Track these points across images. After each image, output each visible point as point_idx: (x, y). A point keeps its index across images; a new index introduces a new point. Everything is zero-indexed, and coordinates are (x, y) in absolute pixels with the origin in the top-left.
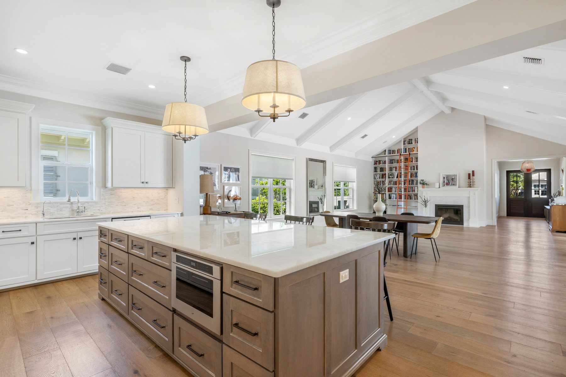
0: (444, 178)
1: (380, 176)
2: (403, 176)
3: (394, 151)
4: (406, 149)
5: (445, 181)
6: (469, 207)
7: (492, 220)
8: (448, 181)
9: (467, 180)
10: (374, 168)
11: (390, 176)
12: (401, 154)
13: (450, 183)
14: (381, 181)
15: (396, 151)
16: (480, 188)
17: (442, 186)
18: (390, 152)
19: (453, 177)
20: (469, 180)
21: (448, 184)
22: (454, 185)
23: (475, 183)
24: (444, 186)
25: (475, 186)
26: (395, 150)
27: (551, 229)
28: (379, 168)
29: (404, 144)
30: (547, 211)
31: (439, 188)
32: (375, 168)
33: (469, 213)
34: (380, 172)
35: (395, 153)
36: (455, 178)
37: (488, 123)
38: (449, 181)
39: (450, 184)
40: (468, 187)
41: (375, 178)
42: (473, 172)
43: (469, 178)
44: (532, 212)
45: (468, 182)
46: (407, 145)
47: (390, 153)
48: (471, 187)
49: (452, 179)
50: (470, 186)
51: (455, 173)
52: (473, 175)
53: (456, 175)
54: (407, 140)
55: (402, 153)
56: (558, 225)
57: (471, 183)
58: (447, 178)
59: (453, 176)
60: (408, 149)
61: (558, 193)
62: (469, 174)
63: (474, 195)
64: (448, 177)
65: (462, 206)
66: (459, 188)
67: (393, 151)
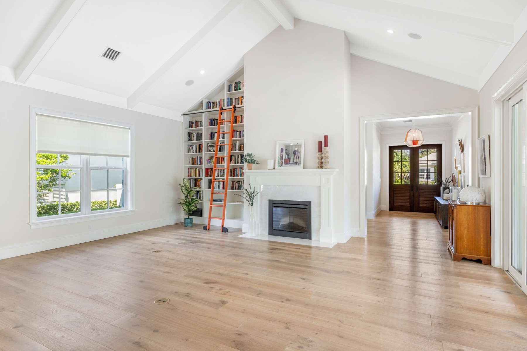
0: (282, 150)
1: (197, 148)
2: (226, 148)
3: (215, 104)
4: (231, 99)
5: (283, 157)
6: (319, 205)
7: (360, 228)
8: (288, 155)
9: (317, 155)
10: (187, 135)
11: (210, 149)
12: (224, 108)
13: (290, 159)
14: (197, 157)
15: (218, 103)
16: (337, 170)
17: (279, 166)
18: (210, 105)
19: (296, 149)
20: (320, 153)
21: (287, 162)
22: (296, 163)
23: (329, 160)
24: (282, 165)
25: (329, 165)
26: (216, 102)
27: (453, 254)
28: (196, 135)
29: (230, 90)
30: (439, 208)
31: (274, 169)
32: (190, 134)
33: (320, 216)
34: (197, 140)
35: (216, 107)
36: (299, 150)
37: (352, 52)
38: (289, 157)
39: (291, 162)
40: (318, 167)
41: (189, 151)
42: (326, 137)
43: (320, 150)
44: (419, 205)
45: (318, 159)
46: (234, 92)
47: (209, 107)
48: (322, 167)
49: (295, 152)
50: (321, 165)
51: (299, 143)
52: (326, 145)
53: (301, 145)
54: (234, 84)
55: (226, 107)
56: (466, 246)
57: (323, 160)
58: (286, 150)
59: (294, 146)
60: (235, 100)
61: (451, 178)
62: (320, 143)
63: (328, 183)
64: (288, 147)
65: (310, 203)
66: (304, 168)
67: (213, 103)
